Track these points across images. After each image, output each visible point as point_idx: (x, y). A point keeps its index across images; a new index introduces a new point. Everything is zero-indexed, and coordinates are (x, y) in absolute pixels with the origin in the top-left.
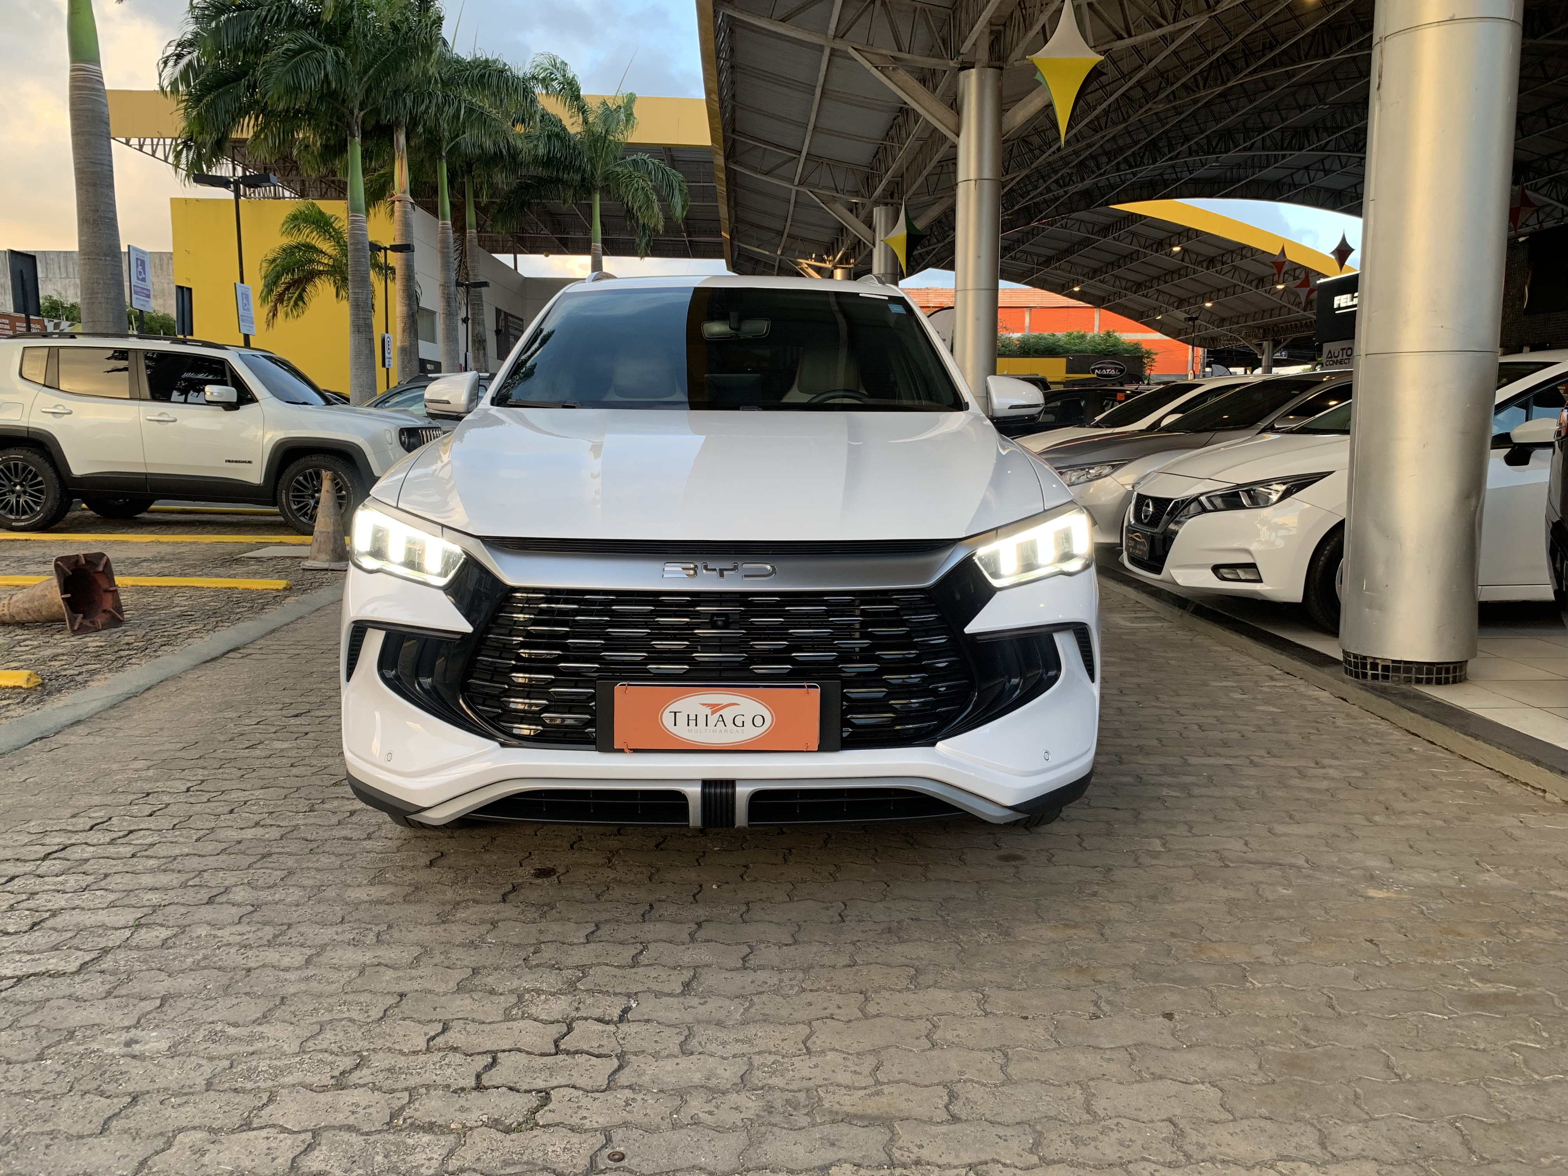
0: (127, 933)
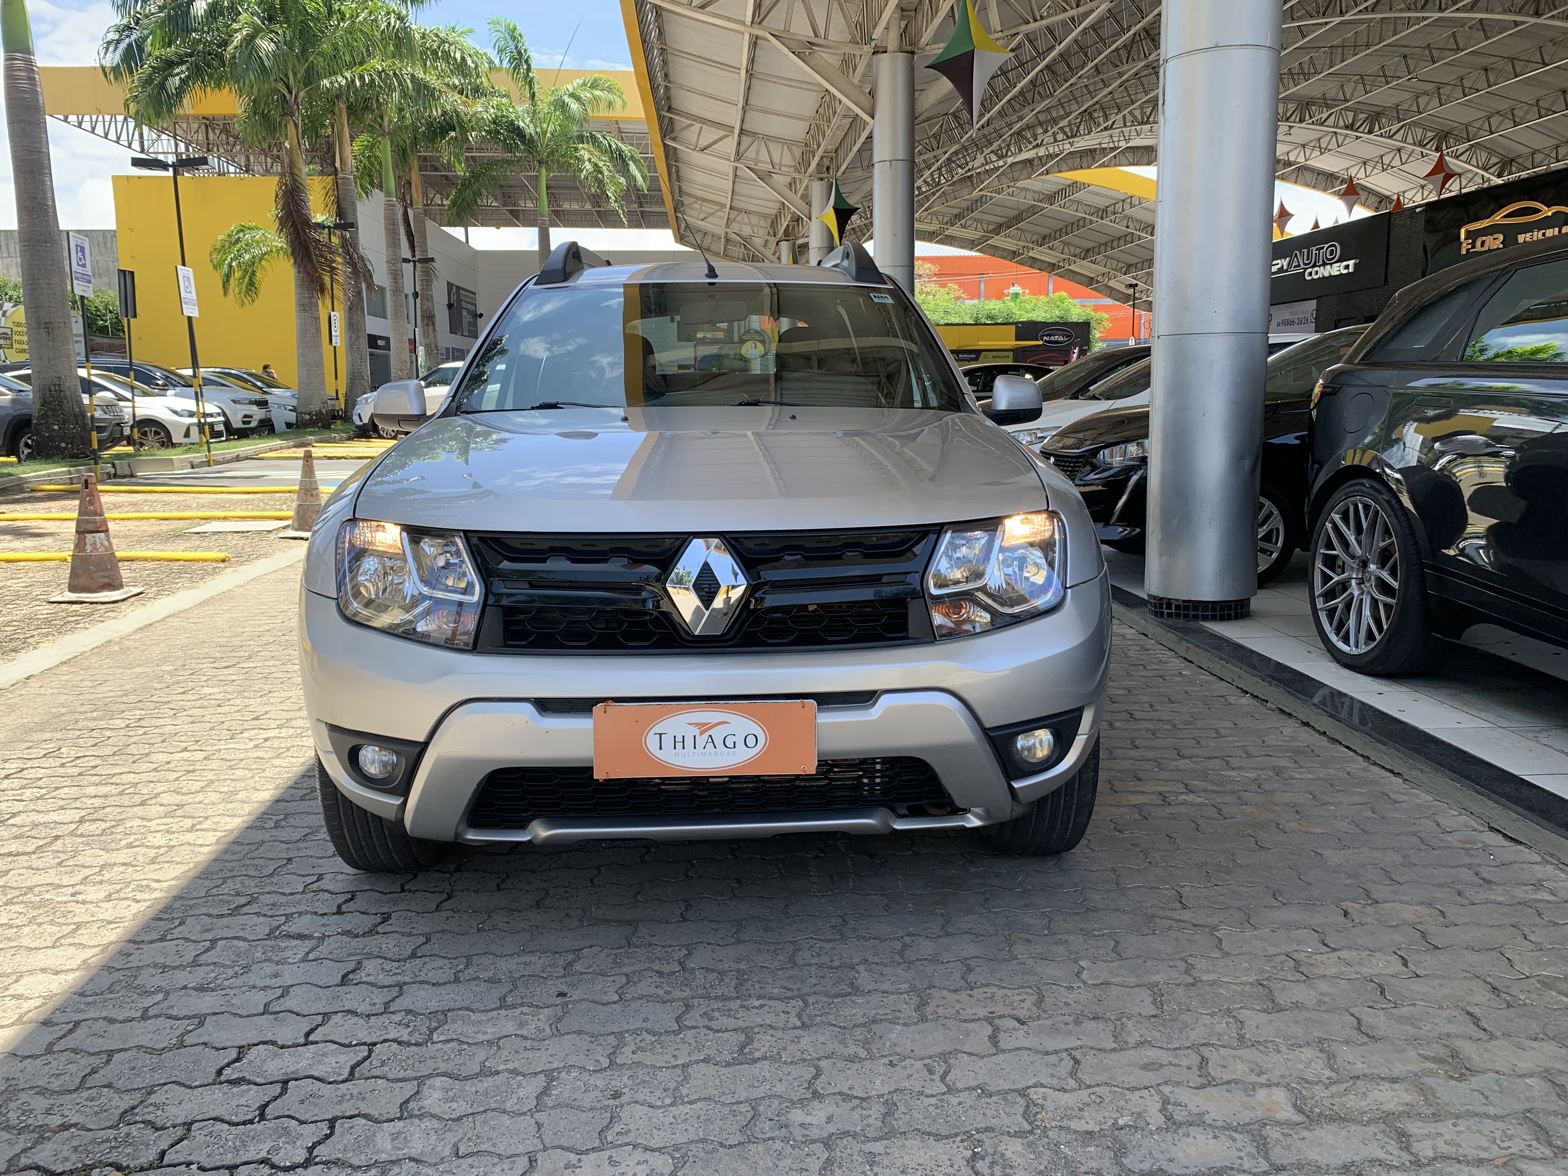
0: (74, 826)
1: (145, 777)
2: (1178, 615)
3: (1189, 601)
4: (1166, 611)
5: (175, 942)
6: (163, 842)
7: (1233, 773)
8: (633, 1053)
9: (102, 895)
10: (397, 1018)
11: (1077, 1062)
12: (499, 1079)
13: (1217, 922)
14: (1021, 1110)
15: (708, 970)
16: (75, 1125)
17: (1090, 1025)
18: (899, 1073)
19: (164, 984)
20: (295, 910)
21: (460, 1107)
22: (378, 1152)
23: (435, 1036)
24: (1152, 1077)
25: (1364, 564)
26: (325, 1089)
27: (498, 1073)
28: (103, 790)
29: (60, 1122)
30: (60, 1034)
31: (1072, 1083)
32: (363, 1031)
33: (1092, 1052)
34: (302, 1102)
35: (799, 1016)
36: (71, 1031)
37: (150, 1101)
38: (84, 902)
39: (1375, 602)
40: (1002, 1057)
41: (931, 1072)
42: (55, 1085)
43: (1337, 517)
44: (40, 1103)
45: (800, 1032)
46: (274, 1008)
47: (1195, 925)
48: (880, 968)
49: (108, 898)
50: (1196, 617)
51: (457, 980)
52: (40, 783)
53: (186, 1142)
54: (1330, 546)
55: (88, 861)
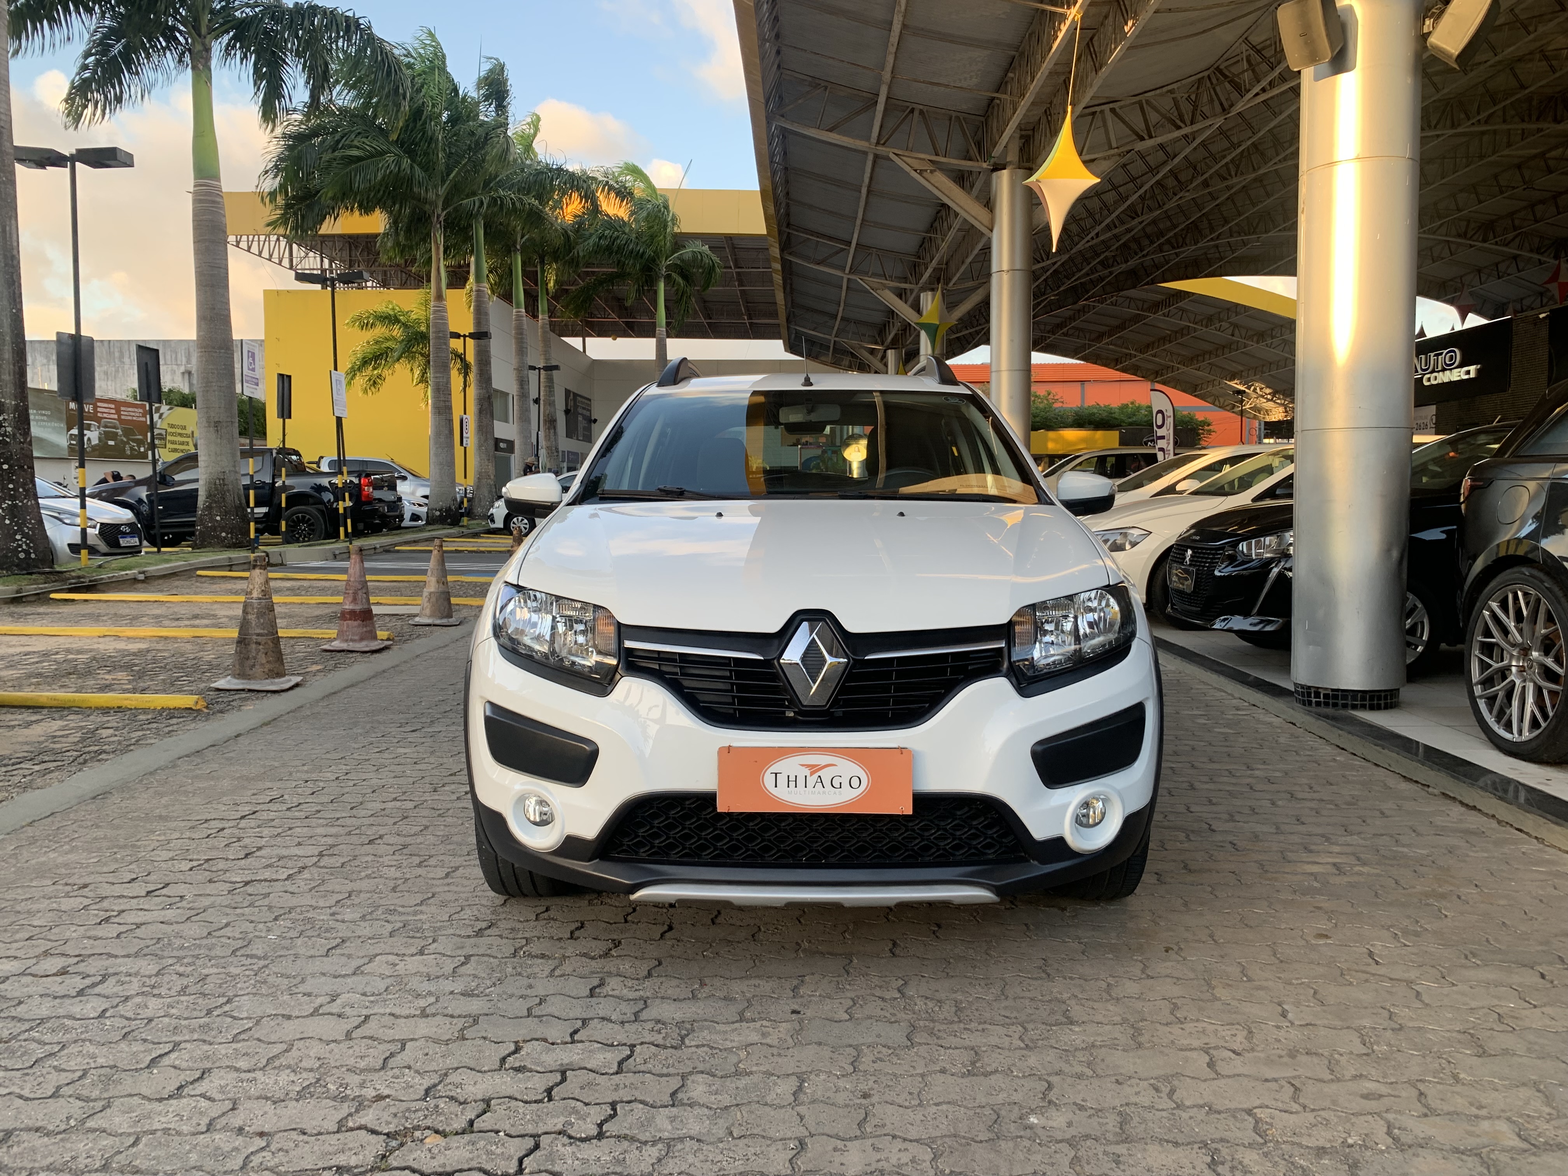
1: (367, 821)
2: (1327, 704)
3: (1338, 690)
4: (1314, 700)
5: (433, 956)
6: (398, 874)
7: (1405, 850)
8: (874, 1062)
9: (357, 916)
10: (649, 1025)
11: (1296, 1089)
12: (755, 1078)
13: (1413, 977)
14: (1252, 1126)
15: (927, 998)
16: (388, 1096)
17: (1303, 1059)
18: (1127, 1090)
19: (433, 989)
20: (532, 934)
21: (726, 1100)
22: (660, 1131)
23: (687, 1041)
24: (1372, 1105)
25: (1525, 651)
26: (600, 1079)
27: (751, 1073)
28: (333, 830)
29: (374, 1094)
30: (356, 1024)
31: (1295, 1107)
32: (620, 1035)
33: (1311, 1082)
34: (582, 1088)
35: (1020, 1038)
36: (364, 1022)
37: (448, 1081)
38: (343, 921)
39: (1539, 691)
40: (1222, 1082)
41: (1157, 1090)
42: (362, 1064)
43: (1494, 605)
44: (354, 1080)
45: (1024, 1052)
46: (536, 1011)
47: (1391, 979)
48: (1091, 1003)
49: (363, 918)
50: (1345, 706)
51: (694, 997)
52: (273, 824)
53: (488, 1114)
54: (1488, 633)
55: (337, 888)
